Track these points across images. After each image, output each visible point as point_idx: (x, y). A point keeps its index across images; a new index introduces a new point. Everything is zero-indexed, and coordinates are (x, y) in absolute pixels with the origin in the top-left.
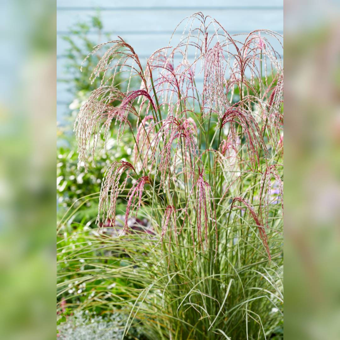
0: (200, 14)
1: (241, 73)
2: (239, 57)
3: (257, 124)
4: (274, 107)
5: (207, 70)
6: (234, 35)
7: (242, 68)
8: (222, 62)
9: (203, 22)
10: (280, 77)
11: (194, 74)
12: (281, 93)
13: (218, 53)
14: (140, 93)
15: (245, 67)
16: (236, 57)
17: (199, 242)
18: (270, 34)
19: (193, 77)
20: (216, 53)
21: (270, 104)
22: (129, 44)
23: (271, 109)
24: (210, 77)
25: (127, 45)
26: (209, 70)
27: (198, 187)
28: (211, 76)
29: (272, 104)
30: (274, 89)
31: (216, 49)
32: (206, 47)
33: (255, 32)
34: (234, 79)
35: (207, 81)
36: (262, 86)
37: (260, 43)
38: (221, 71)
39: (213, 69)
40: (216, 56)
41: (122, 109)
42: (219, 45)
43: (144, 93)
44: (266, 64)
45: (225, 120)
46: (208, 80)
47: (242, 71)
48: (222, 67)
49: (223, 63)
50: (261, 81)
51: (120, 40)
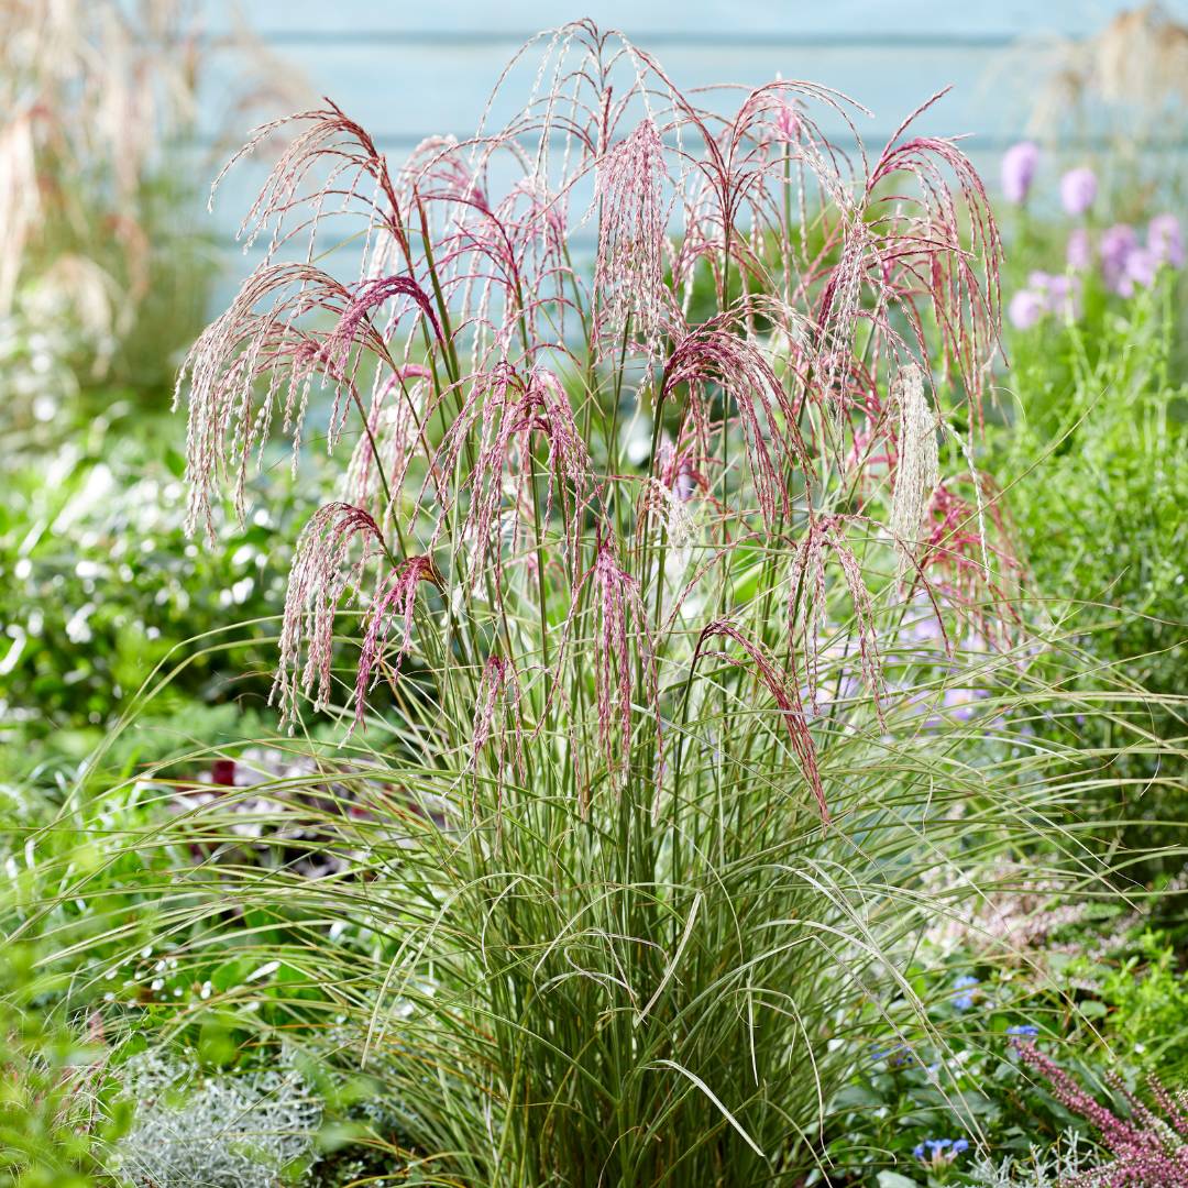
0: (587, 24)
1: (722, 222)
2: (719, 170)
3: (780, 385)
4: (832, 333)
5: (609, 209)
6: (692, 91)
7: (726, 206)
8: (656, 183)
9: (596, 50)
10: (851, 234)
11: (563, 223)
12: (855, 286)
13: (646, 156)
14: (393, 287)
15: (736, 201)
16: (707, 167)
17: (589, 786)
18: (818, 96)
19: (561, 232)
20: (640, 155)
21: (821, 323)
22: (359, 124)
23: (822, 338)
24: (619, 232)
25: (353, 127)
26: (616, 209)
27: (600, 586)
28: (621, 227)
29: (828, 321)
30: (832, 275)
31: (640, 142)
32: (605, 132)
33: (767, 88)
34: (701, 241)
35: (608, 242)
36: (791, 262)
37: (782, 120)
38: (655, 213)
39: (628, 204)
40: (640, 162)
41: (344, 337)
42: (649, 130)
43: (406, 285)
44: (804, 188)
45: (673, 375)
46: (612, 240)
47: (727, 215)
48: (658, 198)
49: (661, 186)
50: (789, 247)
51: (330, 108)
